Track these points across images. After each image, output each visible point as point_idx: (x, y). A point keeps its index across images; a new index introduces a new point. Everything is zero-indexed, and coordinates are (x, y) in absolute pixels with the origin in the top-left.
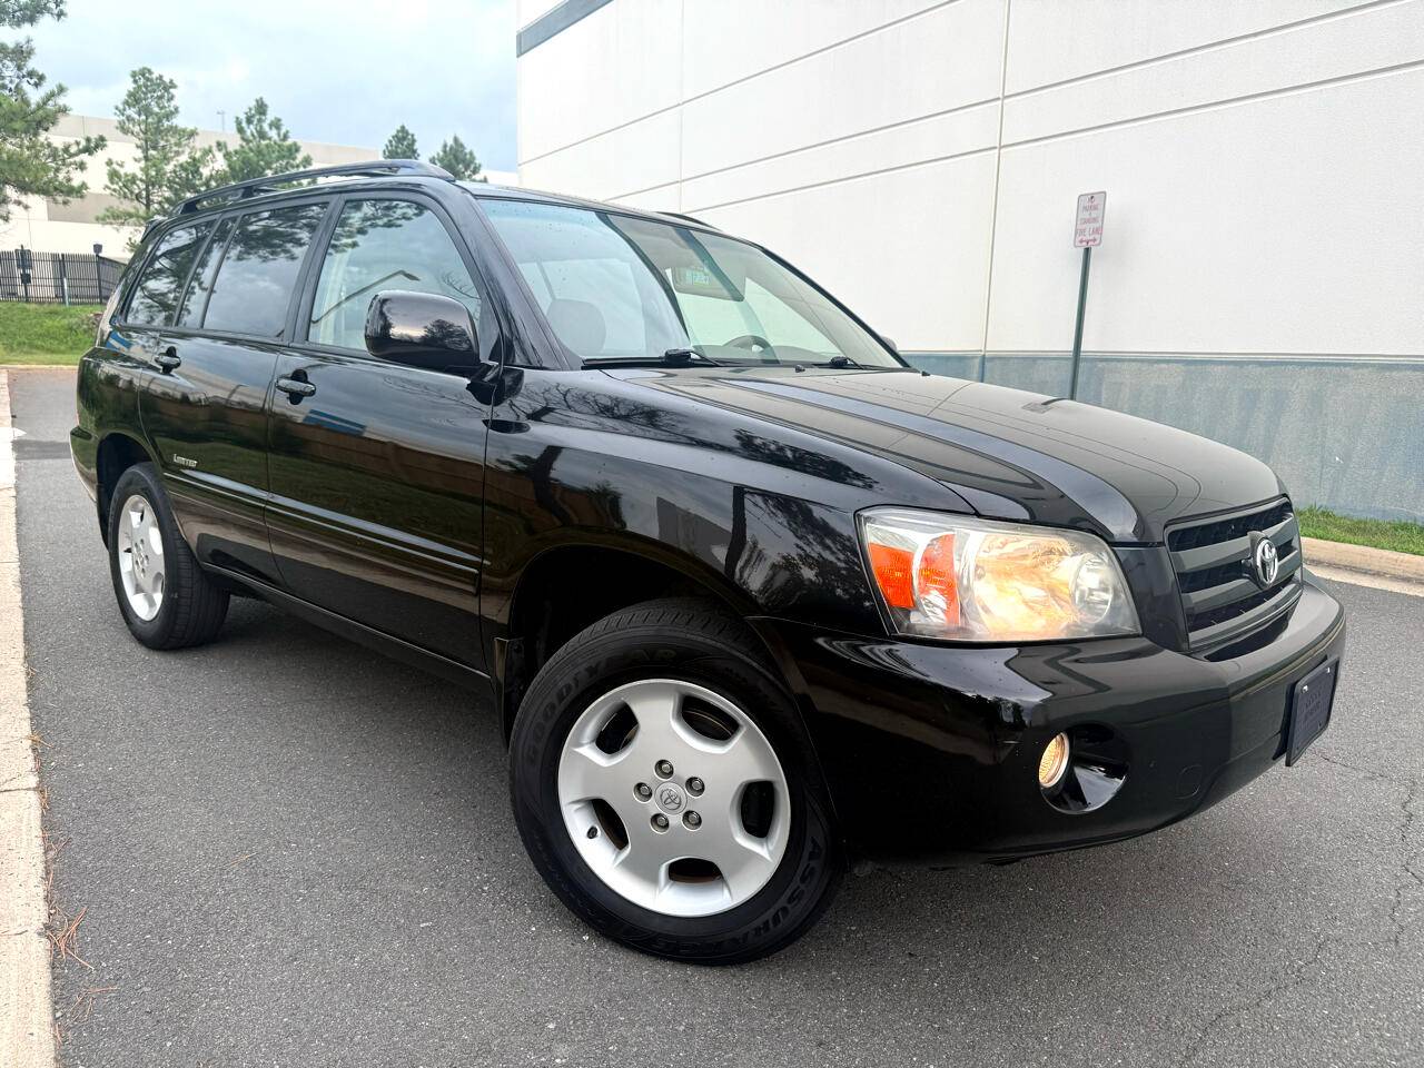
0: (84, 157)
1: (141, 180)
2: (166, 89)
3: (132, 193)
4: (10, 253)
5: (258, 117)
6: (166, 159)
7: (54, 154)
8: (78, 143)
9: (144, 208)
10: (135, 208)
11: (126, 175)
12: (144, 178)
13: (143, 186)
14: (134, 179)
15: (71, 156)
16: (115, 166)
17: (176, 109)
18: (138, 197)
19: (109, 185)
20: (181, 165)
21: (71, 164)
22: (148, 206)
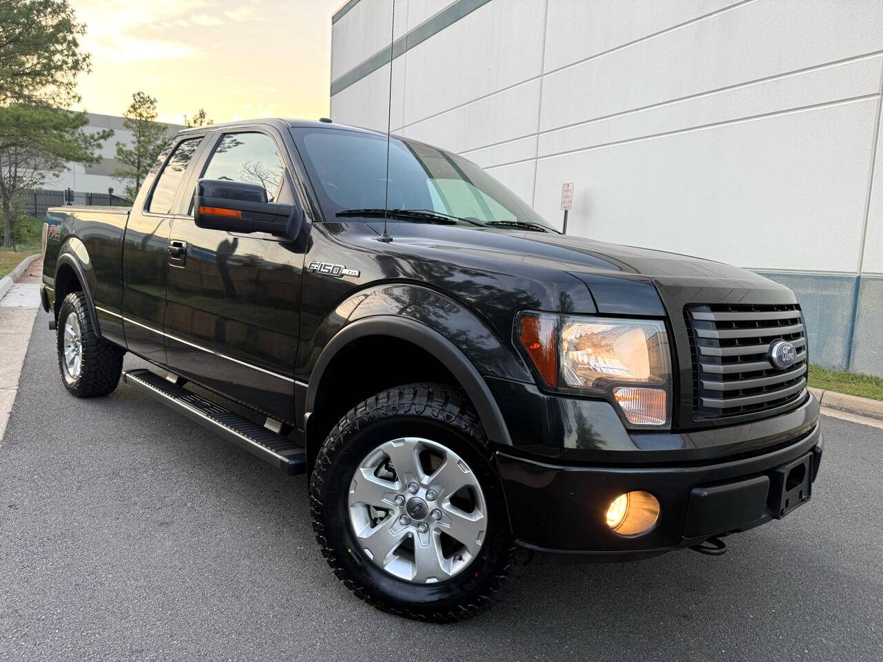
0: (101, 141)
1: (135, 154)
2: (152, 103)
3: (130, 160)
4: (62, 192)
5: (200, 120)
6: (150, 142)
7: (85, 140)
8: (99, 134)
9: (136, 169)
10: (131, 169)
11: (126, 151)
12: (137, 153)
13: (136, 157)
14: (131, 153)
15: (95, 140)
16: (121, 146)
17: (157, 114)
18: (133, 163)
19: (117, 156)
20: (158, 146)
21: (94, 145)
22: (138, 168)
